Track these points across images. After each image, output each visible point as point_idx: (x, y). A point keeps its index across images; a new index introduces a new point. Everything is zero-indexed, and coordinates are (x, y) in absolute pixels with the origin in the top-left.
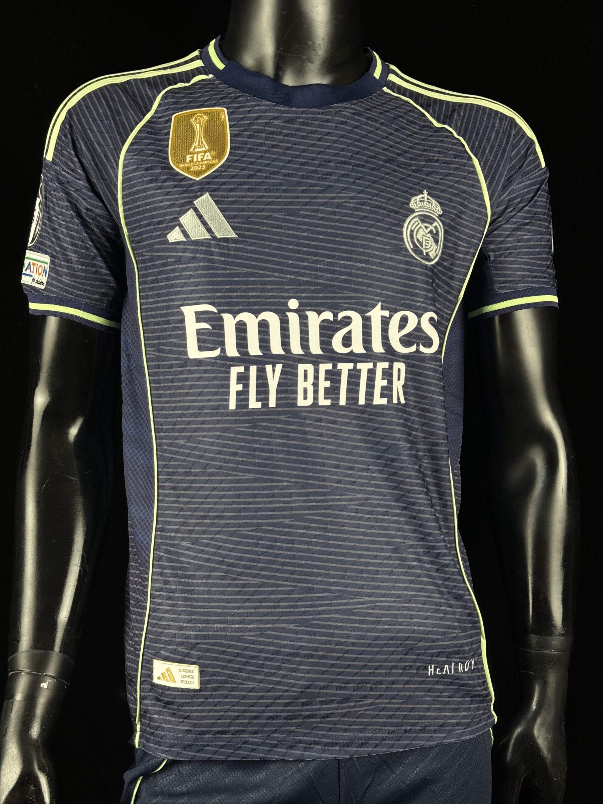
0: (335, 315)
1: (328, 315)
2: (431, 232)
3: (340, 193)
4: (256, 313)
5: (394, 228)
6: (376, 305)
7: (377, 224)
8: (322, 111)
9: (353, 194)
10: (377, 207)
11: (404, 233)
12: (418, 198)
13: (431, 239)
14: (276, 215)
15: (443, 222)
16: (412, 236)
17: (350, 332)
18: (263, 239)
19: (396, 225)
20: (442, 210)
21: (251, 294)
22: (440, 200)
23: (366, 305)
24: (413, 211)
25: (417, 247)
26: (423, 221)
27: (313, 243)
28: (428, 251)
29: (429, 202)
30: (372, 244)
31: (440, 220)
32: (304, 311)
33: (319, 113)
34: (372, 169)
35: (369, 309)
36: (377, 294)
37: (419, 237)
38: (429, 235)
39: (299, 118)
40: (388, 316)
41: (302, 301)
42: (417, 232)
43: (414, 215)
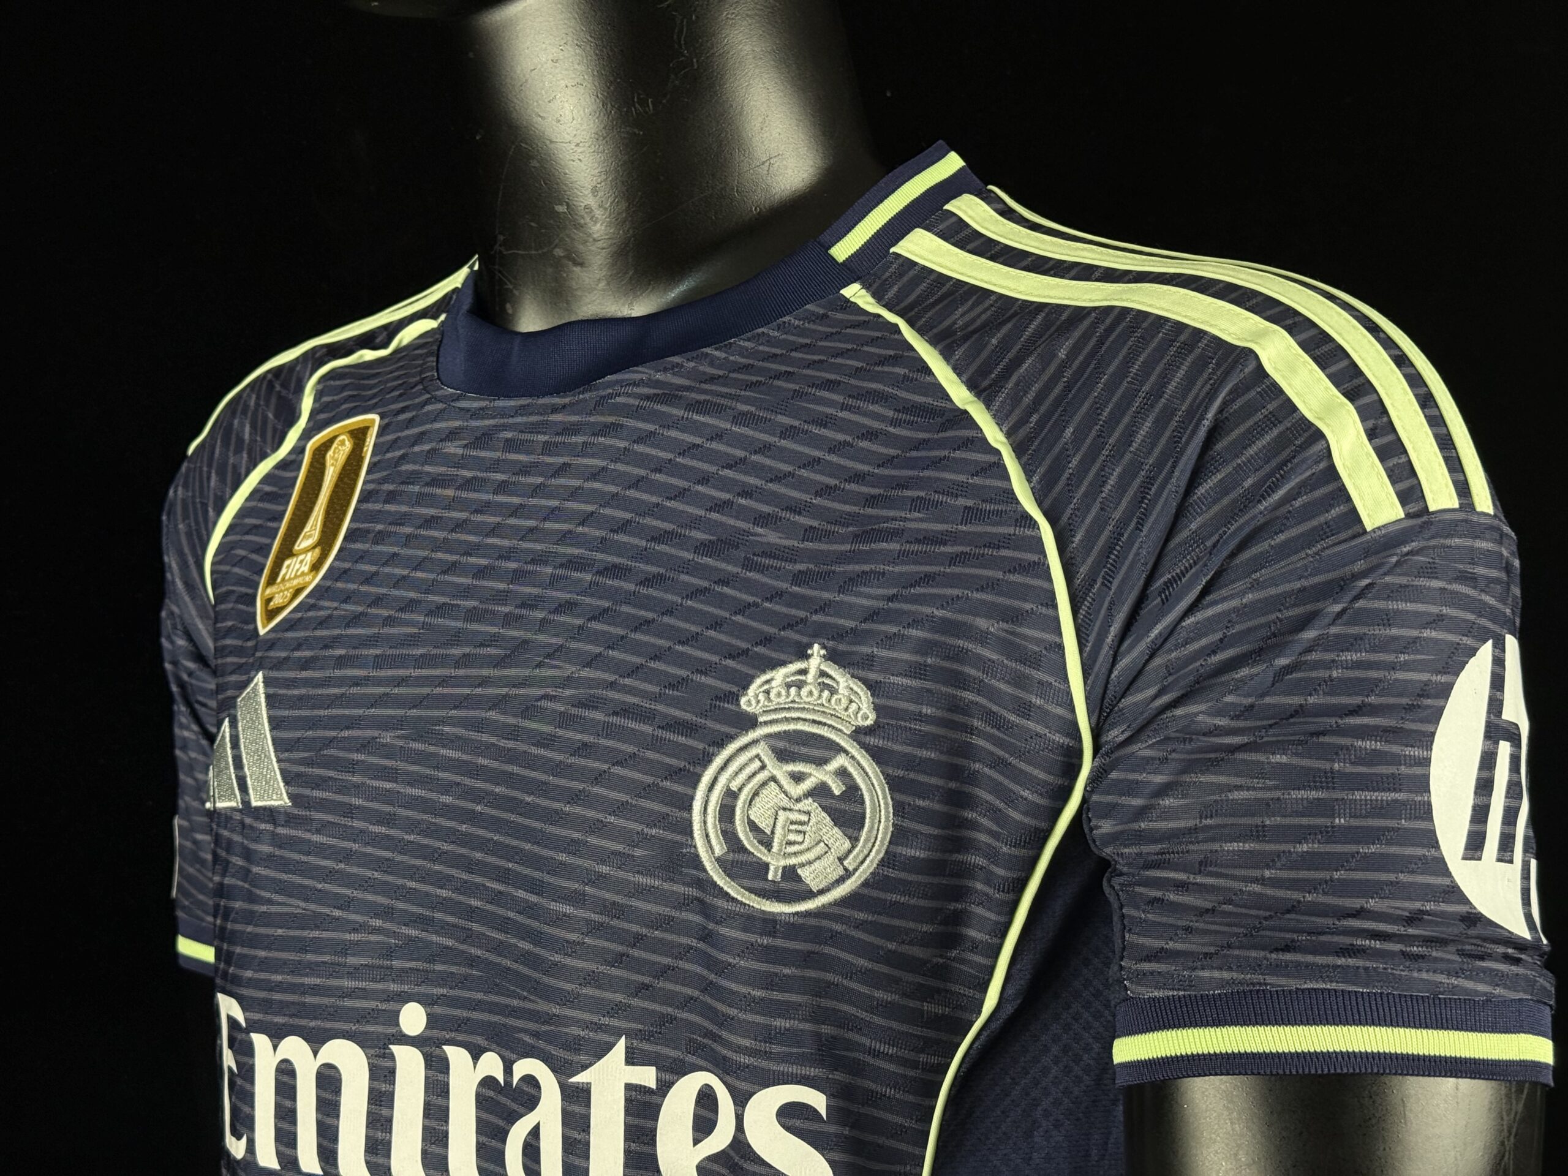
0: (508, 1070)
1: (491, 1064)
2: (820, 792)
3: (540, 665)
4: (316, 1040)
5: (667, 784)
6: (609, 1047)
7: (617, 770)
8: (567, 400)
9: (570, 669)
10: (625, 711)
11: (697, 805)
12: (779, 675)
13: (820, 817)
14: (387, 737)
15: (878, 755)
16: (727, 813)
17: (535, 1132)
18: (350, 811)
19: (675, 774)
20: (877, 708)
21: (308, 981)
22: (872, 676)
23: (575, 1045)
24: (751, 722)
25: (744, 849)
26: (783, 756)
27: (464, 828)
28: (793, 861)
29: (824, 687)
30: (593, 840)
31: (864, 746)
32: (440, 1043)
33: (555, 409)
34: (648, 581)
35: (583, 1058)
36: (616, 1010)
37: (761, 814)
38: (808, 804)
39: (505, 427)
40: (652, 1084)
41: (438, 1010)
42: (756, 794)
43: (752, 735)
